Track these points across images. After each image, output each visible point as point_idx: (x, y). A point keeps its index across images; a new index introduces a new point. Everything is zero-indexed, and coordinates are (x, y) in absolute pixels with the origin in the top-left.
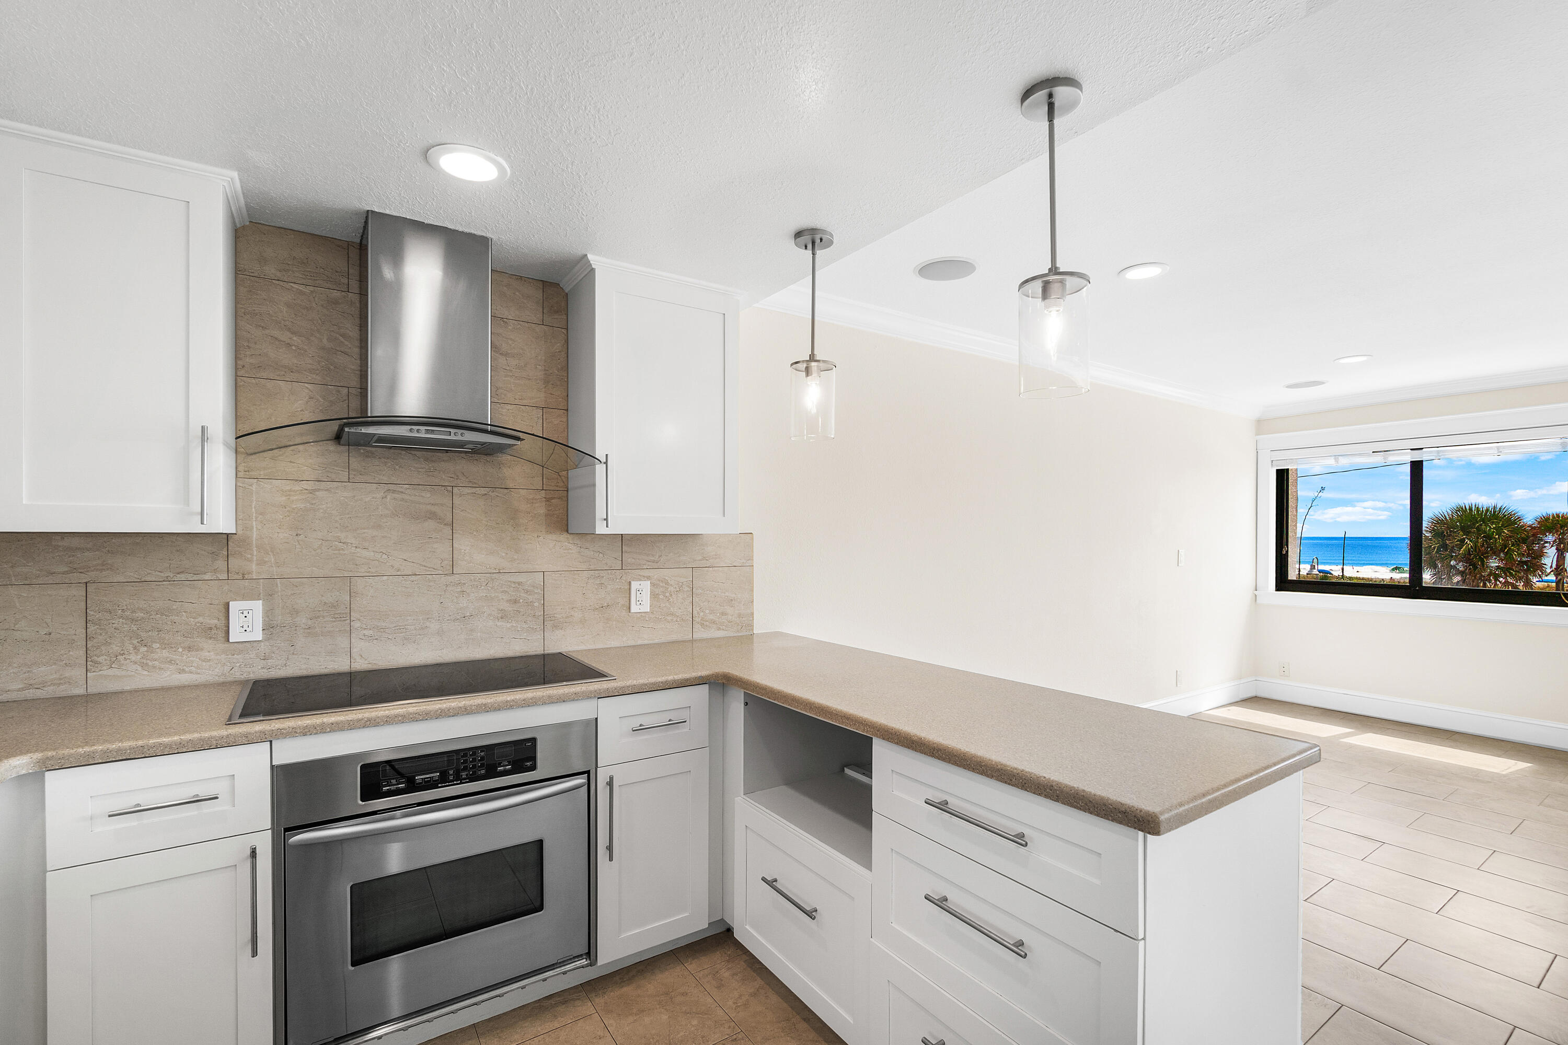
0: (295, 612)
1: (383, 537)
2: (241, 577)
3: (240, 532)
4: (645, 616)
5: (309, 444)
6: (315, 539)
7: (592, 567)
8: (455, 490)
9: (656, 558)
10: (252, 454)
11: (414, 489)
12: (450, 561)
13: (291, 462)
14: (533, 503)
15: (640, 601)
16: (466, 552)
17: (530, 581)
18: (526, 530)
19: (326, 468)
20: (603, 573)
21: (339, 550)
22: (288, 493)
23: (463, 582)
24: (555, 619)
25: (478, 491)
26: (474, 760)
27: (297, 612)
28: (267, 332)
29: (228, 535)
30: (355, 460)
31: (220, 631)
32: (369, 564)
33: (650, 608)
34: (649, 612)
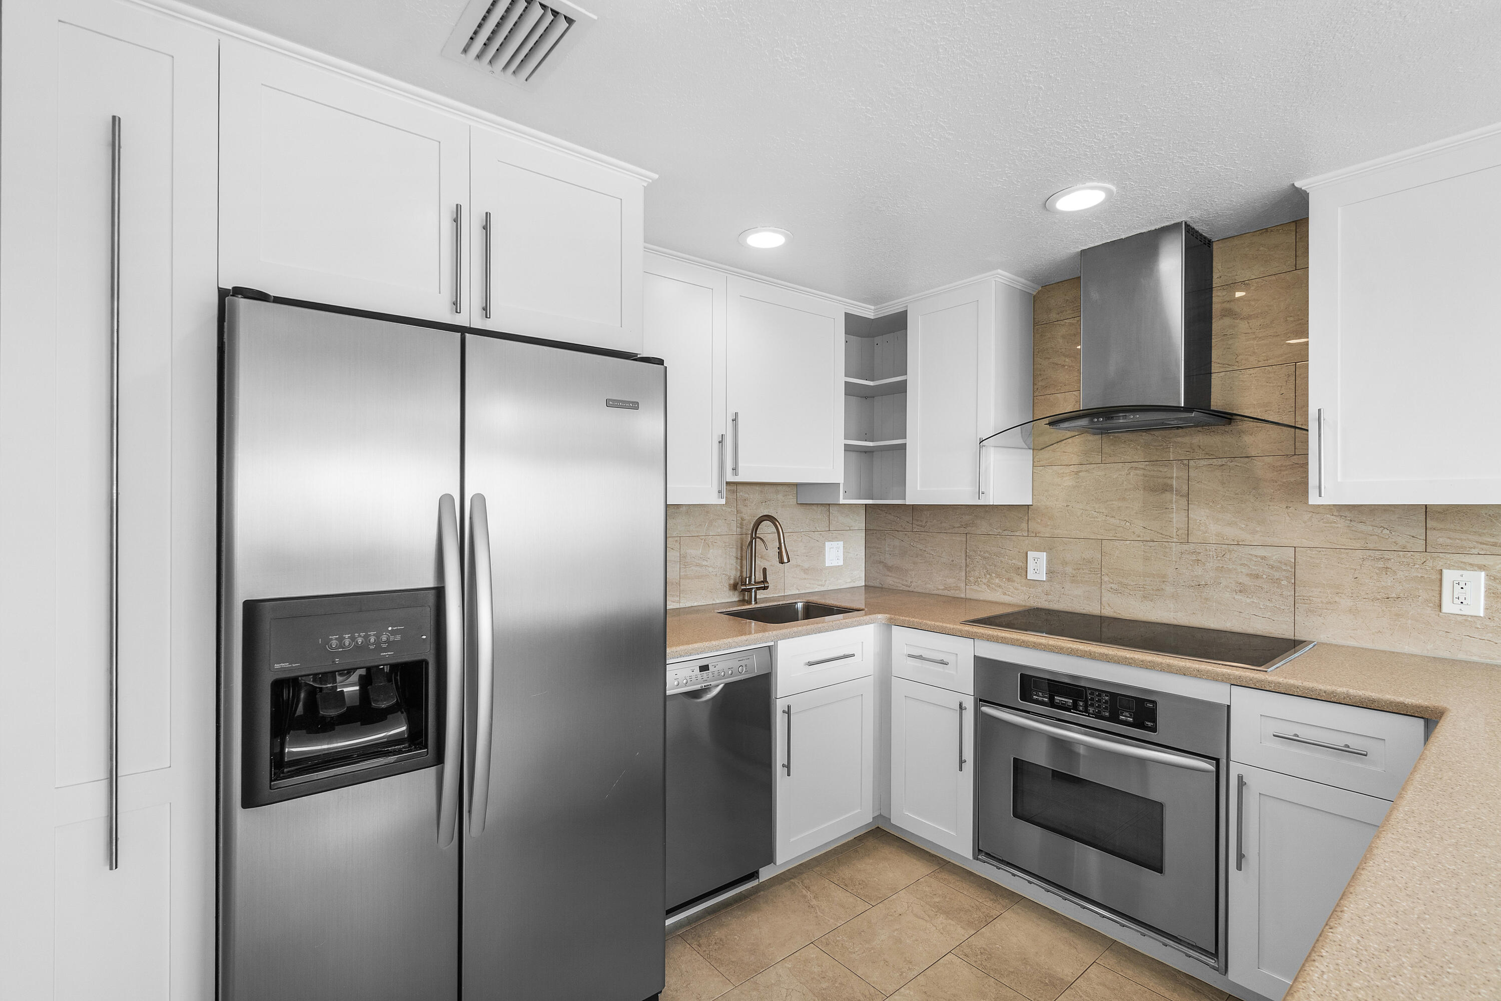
0: (1065, 563)
1: (1127, 507)
2: (1034, 535)
3: (1035, 504)
4: (1474, 622)
5: (1075, 437)
6: (1079, 509)
7: (1371, 546)
8: (1192, 463)
10: (1041, 449)
11: (1153, 465)
12: (1186, 530)
13: (1064, 452)
14: (1280, 470)
15: (1463, 598)
16: (1201, 522)
17: (1276, 556)
18: (1271, 500)
19: (1086, 454)
20: (1387, 555)
21: (1094, 518)
22: (1062, 475)
23: (1198, 551)
24: (1311, 603)
25: (1215, 462)
26: (1099, 701)
27: (1066, 564)
28: (1051, 360)
29: (1028, 505)
30: (1106, 445)
31: (1023, 570)
32: (1115, 530)
33: (1484, 612)
34: (1482, 616)
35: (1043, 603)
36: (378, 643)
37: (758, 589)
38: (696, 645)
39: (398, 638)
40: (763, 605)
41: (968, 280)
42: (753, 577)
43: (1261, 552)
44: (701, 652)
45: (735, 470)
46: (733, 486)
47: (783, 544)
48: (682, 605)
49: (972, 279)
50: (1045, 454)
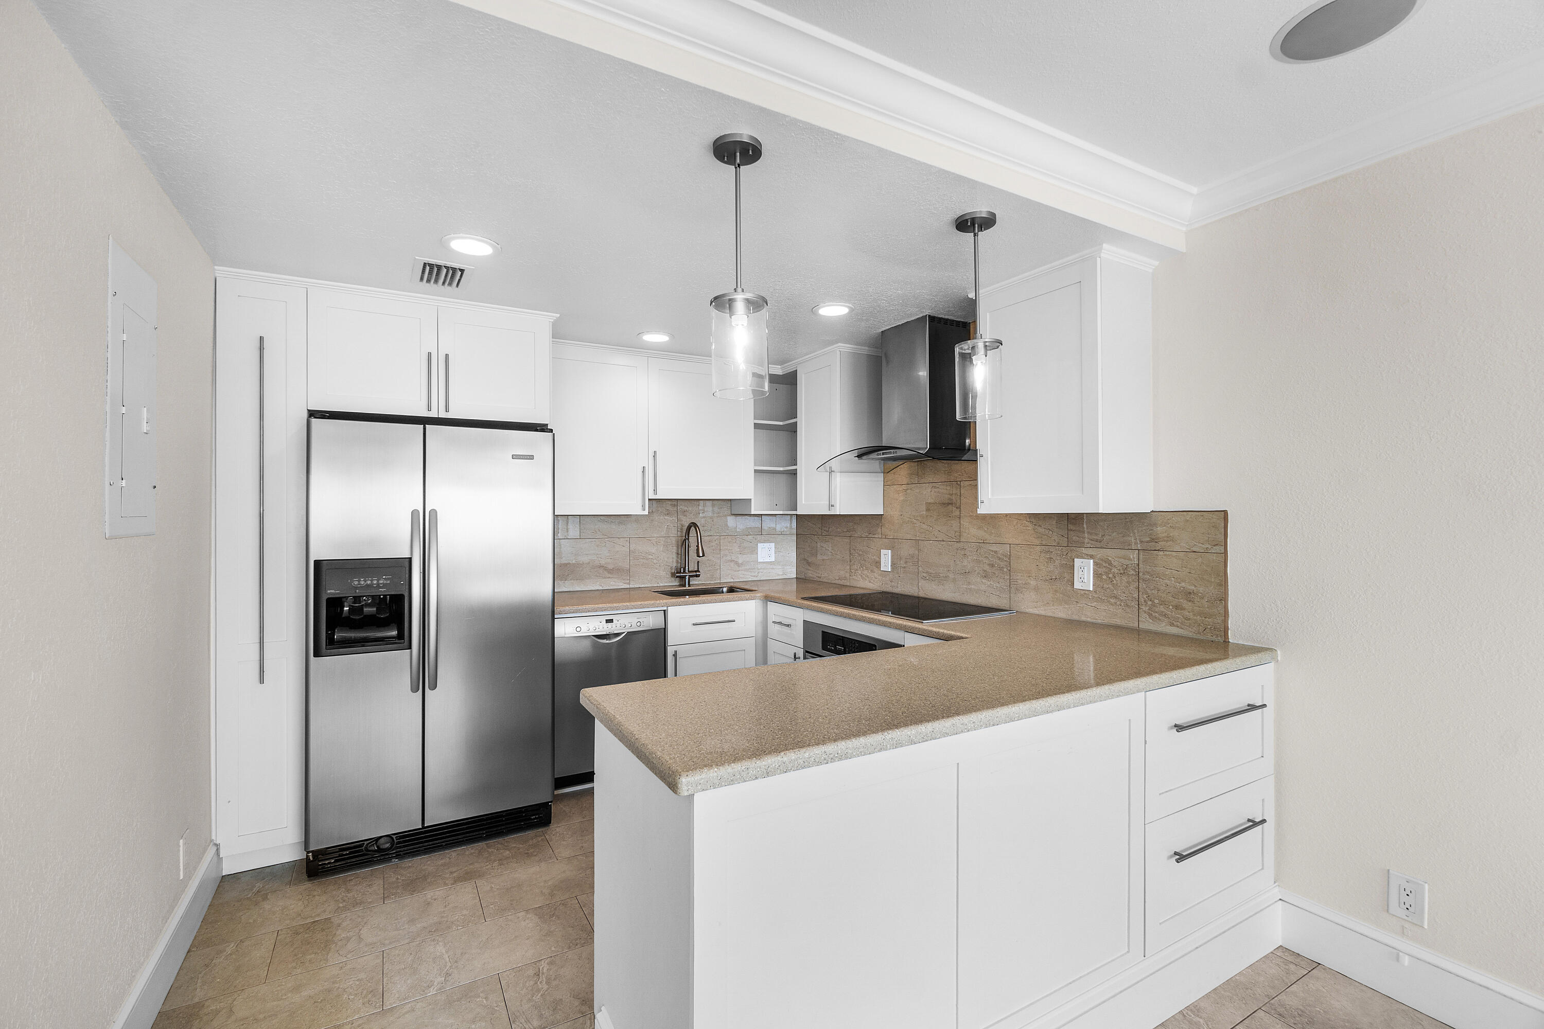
0: (900, 558)
1: (930, 516)
2: (885, 537)
3: (885, 514)
4: (1089, 594)
5: (905, 464)
7: (1044, 543)
8: (961, 483)
9: (1099, 537)
11: (943, 484)
12: (959, 533)
15: (1082, 578)
17: (1001, 551)
19: (910, 476)
20: (1051, 549)
22: (900, 492)
23: (965, 547)
24: (1017, 584)
29: (880, 515)
30: (920, 470)
31: (878, 564)
32: (925, 533)
33: (1093, 587)
34: (1092, 590)
35: (888, 589)
36: (378, 584)
37: (690, 576)
38: (601, 606)
39: (388, 582)
40: (693, 588)
41: (823, 351)
42: (687, 567)
43: (994, 548)
44: (605, 610)
45: (655, 491)
46: (656, 503)
47: (700, 544)
48: (631, 586)
49: (826, 349)
50: (890, 476)
